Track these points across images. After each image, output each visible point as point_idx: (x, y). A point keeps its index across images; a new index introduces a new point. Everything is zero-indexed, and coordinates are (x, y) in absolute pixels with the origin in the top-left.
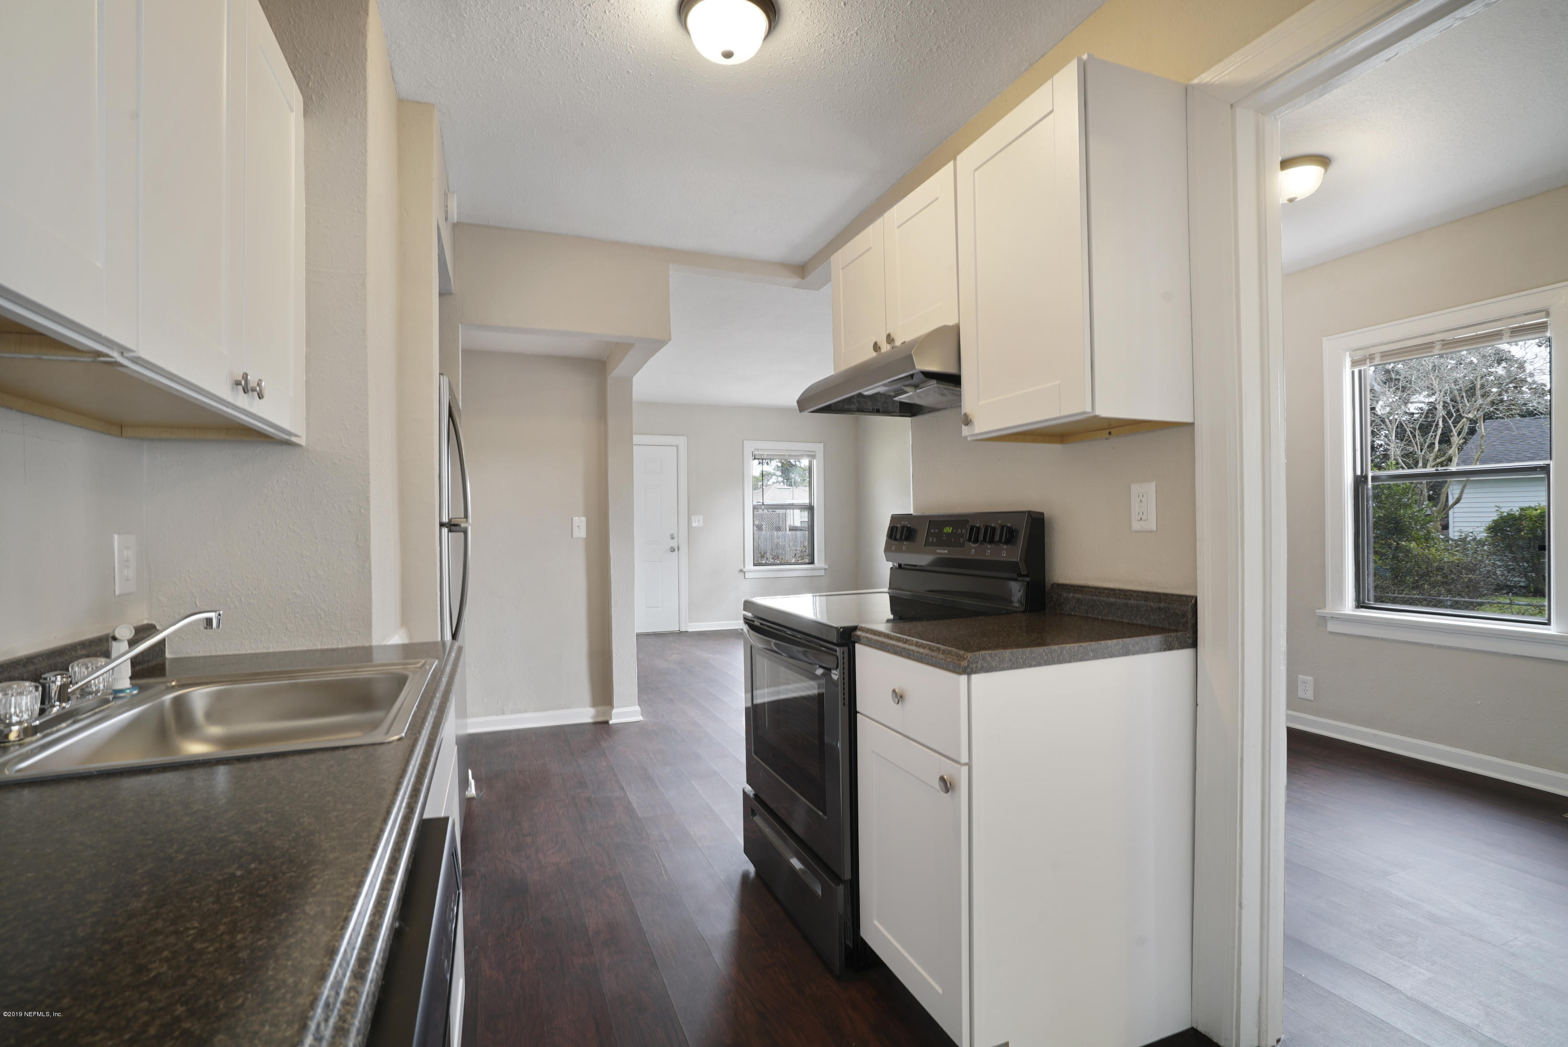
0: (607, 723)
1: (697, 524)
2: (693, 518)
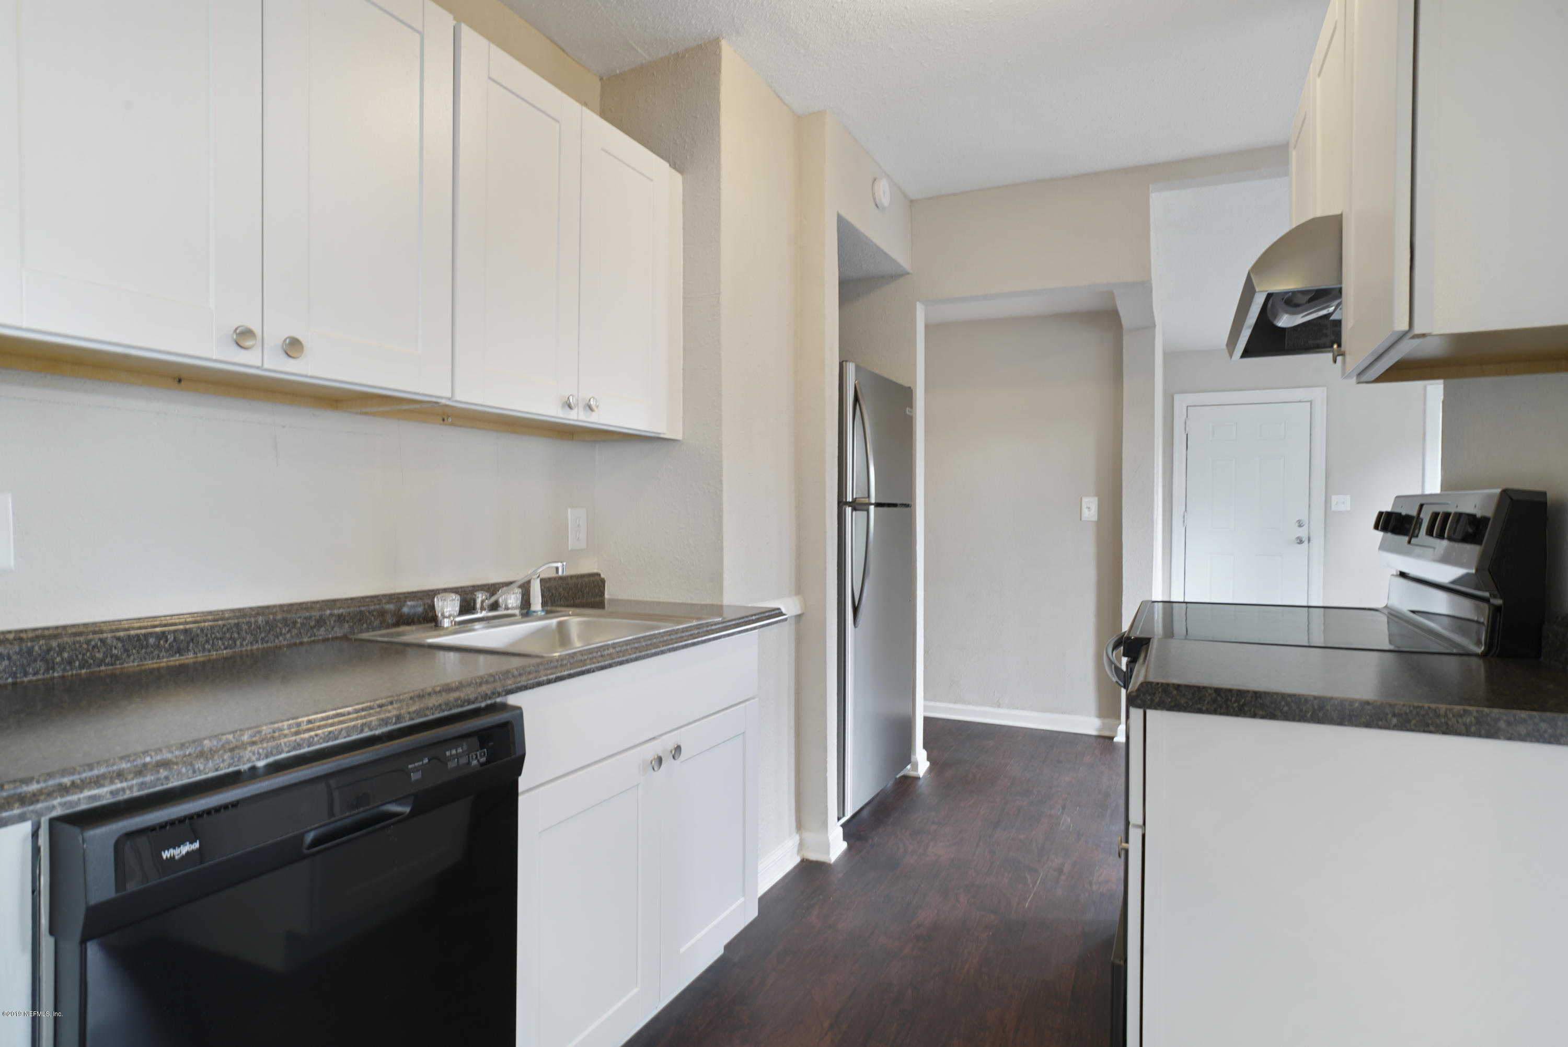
0: (1112, 738)
1: (1342, 508)
2: (1334, 499)
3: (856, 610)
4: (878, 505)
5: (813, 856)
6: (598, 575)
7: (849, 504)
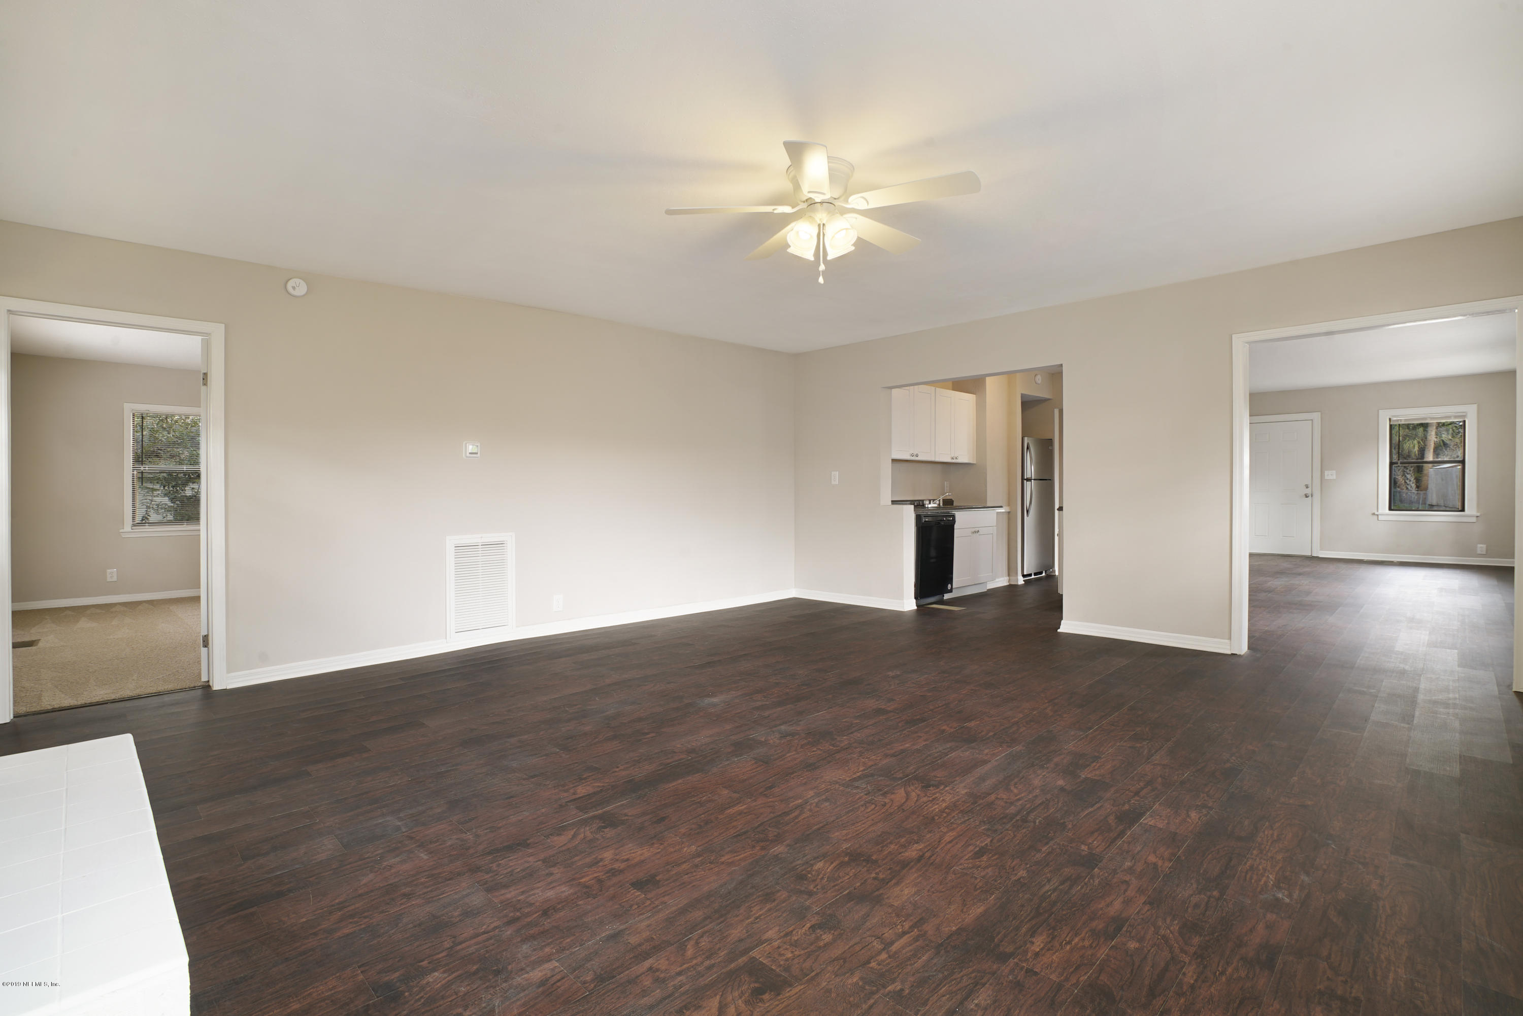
1: (1330, 477)
2: (1326, 473)
3: (1027, 511)
4: (1034, 480)
5: (1013, 583)
6: (951, 499)
7: (1025, 480)
